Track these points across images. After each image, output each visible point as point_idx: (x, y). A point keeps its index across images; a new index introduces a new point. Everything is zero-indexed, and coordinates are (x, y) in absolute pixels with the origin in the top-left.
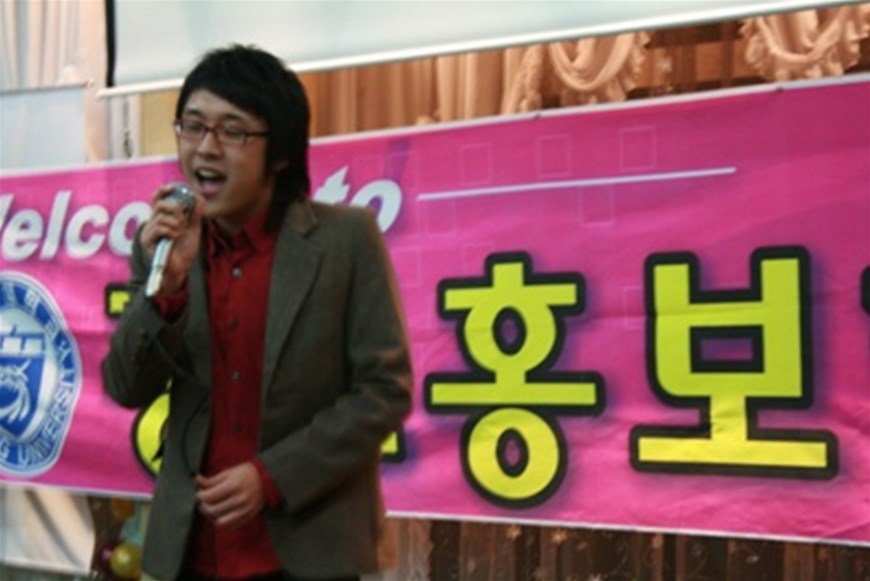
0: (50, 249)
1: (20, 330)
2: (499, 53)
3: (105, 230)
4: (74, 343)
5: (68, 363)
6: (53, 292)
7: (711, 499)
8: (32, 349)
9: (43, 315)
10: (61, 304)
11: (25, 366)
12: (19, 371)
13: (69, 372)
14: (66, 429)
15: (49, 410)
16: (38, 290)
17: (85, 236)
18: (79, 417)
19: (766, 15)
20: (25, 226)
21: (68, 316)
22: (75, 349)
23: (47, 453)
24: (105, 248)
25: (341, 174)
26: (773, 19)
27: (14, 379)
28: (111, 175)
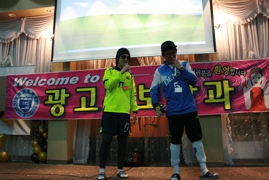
0: (35, 85)
1: (28, 96)
2: (105, 60)
3: (46, 82)
4: (38, 98)
5: (37, 101)
6: (35, 91)
7: (147, 113)
8: (30, 99)
9: (33, 94)
10: (36, 92)
11: (29, 101)
12: (27, 102)
13: (37, 102)
14: (36, 110)
15: (33, 108)
16: (32, 90)
17: (42, 83)
18: (39, 108)
19: (141, 57)
20: (30, 82)
21: (38, 94)
22: (39, 99)
23: (32, 114)
24: (46, 84)
25: (90, 74)
26: (143, 58)
27: (26, 103)
28: (47, 74)
